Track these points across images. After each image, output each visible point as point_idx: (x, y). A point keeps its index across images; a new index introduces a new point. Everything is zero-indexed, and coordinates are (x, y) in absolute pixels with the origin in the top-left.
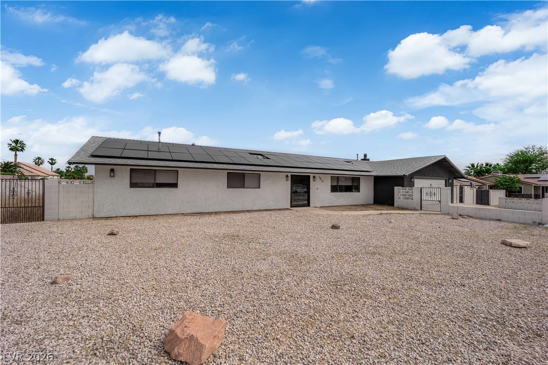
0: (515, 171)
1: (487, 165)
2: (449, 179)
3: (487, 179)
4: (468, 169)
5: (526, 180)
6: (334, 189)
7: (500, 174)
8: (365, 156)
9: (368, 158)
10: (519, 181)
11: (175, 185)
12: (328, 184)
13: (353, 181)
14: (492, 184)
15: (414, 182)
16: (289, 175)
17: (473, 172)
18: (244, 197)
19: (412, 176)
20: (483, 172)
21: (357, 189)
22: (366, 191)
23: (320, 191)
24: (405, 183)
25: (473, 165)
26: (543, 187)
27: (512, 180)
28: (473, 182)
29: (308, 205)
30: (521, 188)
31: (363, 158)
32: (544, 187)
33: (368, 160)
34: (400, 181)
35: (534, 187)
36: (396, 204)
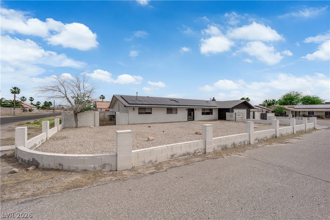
0: (285, 104)
1: (273, 100)
2: (248, 109)
3: (271, 108)
4: (264, 102)
5: (288, 108)
6: (203, 114)
7: (278, 105)
8: (214, 98)
9: (215, 99)
10: (285, 109)
11: (151, 113)
12: (201, 112)
13: (210, 111)
14: (273, 110)
15: (233, 111)
16: (187, 109)
17: (266, 104)
18: (172, 117)
19: (233, 108)
20: (271, 104)
21: (212, 114)
22: (215, 114)
23: (198, 114)
24: (230, 111)
25: (266, 101)
26: (295, 112)
27: (281, 108)
28: (264, 110)
29: (194, 120)
30: (286, 112)
31: (213, 99)
32: (297, 112)
33: (215, 100)
34: (228, 110)
35: (292, 111)
36: (226, 120)
